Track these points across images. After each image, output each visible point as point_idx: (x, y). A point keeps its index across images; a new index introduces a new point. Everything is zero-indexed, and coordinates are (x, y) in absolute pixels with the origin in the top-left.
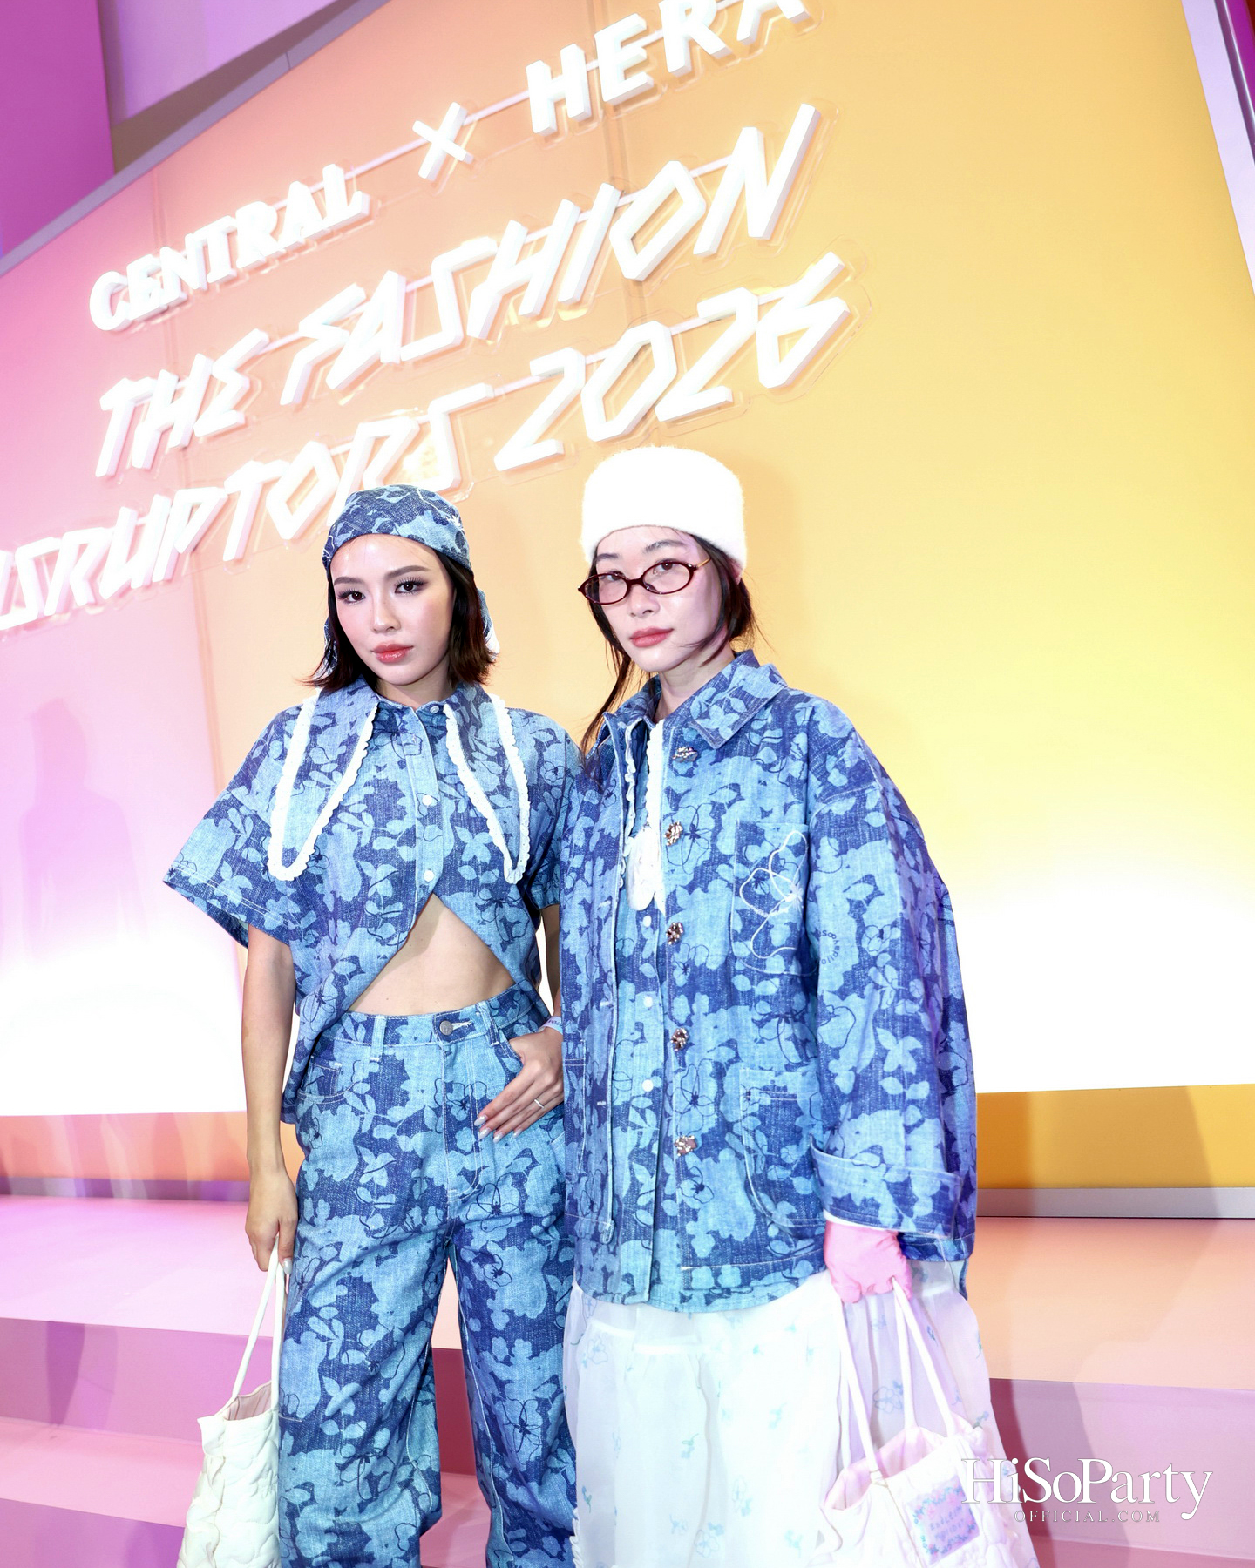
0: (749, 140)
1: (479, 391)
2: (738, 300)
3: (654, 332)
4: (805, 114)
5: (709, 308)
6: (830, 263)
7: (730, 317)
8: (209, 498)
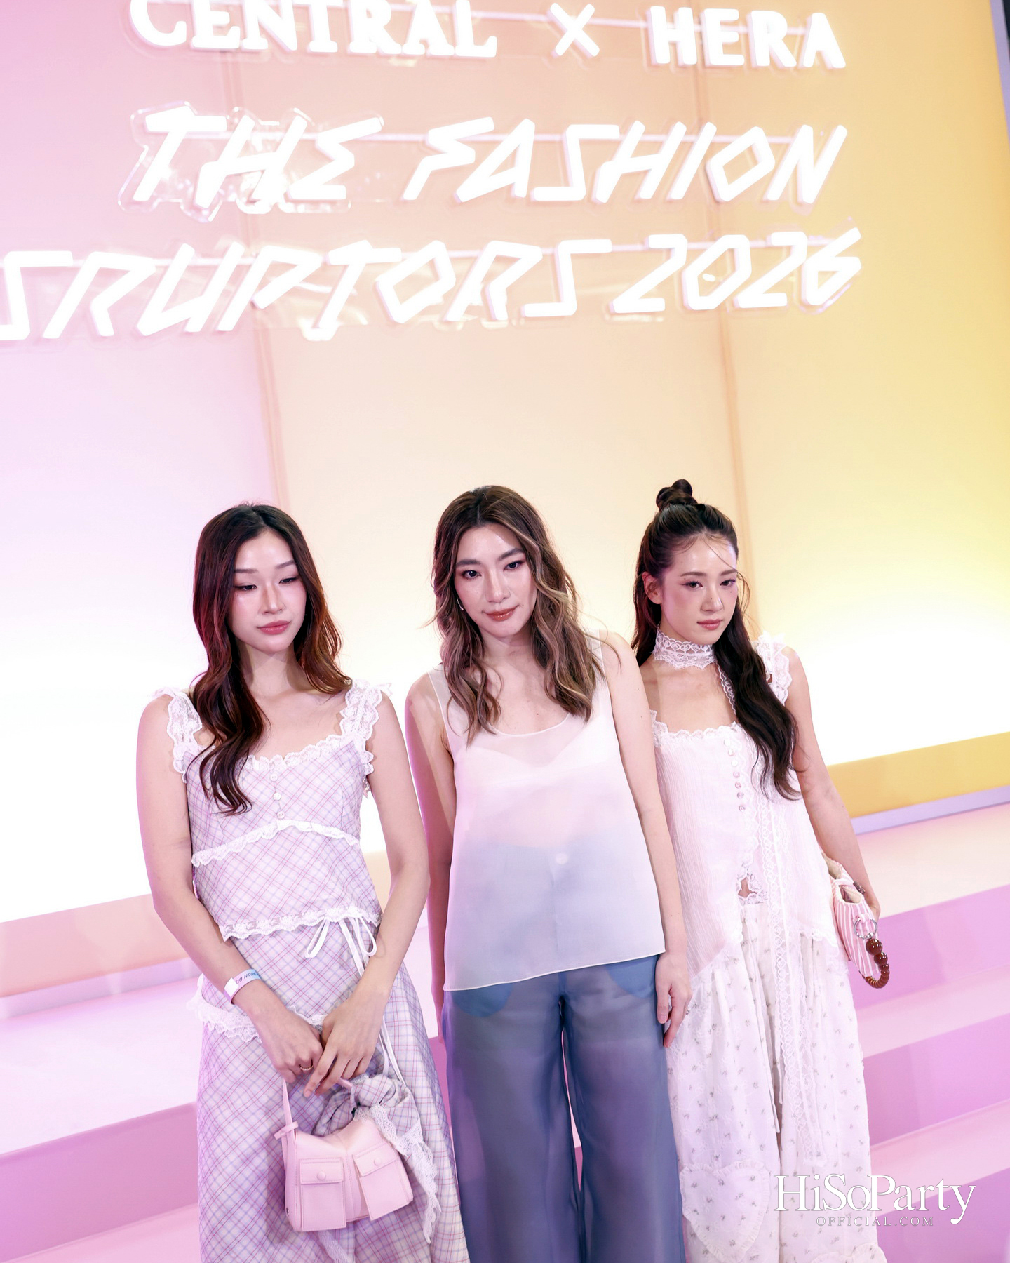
0: (806, 134)
1: (603, 246)
2: (796, 239)
3: (739, 243)
4: (840, 134)
5: (778, 239)
6: (853, 236)
7: (789, 249)
8: (307, 261)
